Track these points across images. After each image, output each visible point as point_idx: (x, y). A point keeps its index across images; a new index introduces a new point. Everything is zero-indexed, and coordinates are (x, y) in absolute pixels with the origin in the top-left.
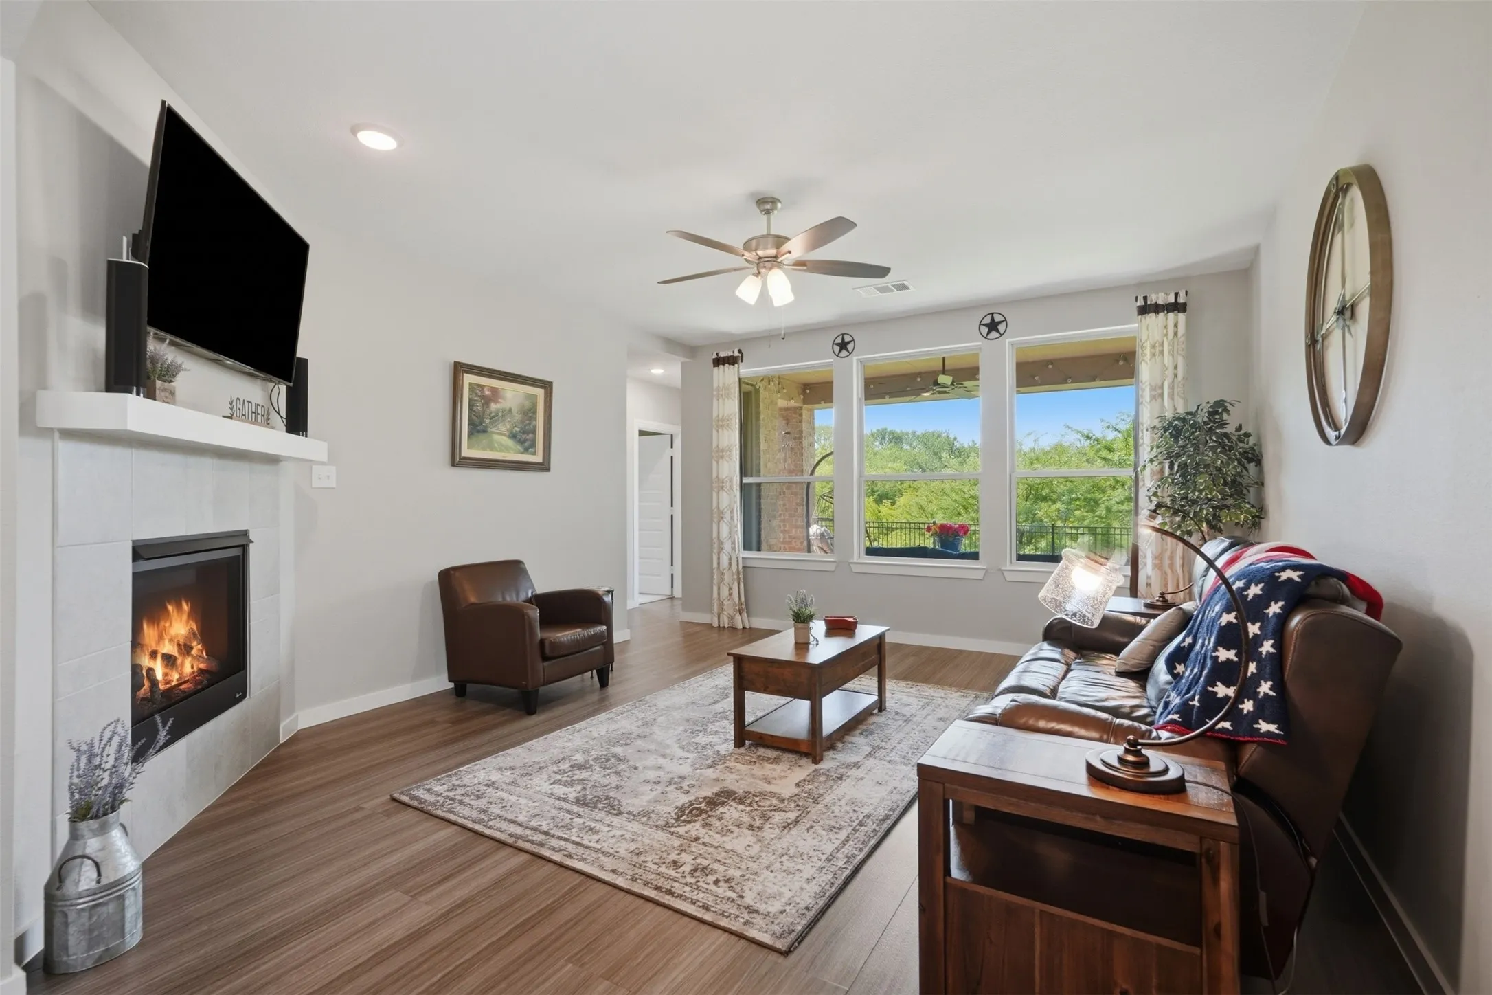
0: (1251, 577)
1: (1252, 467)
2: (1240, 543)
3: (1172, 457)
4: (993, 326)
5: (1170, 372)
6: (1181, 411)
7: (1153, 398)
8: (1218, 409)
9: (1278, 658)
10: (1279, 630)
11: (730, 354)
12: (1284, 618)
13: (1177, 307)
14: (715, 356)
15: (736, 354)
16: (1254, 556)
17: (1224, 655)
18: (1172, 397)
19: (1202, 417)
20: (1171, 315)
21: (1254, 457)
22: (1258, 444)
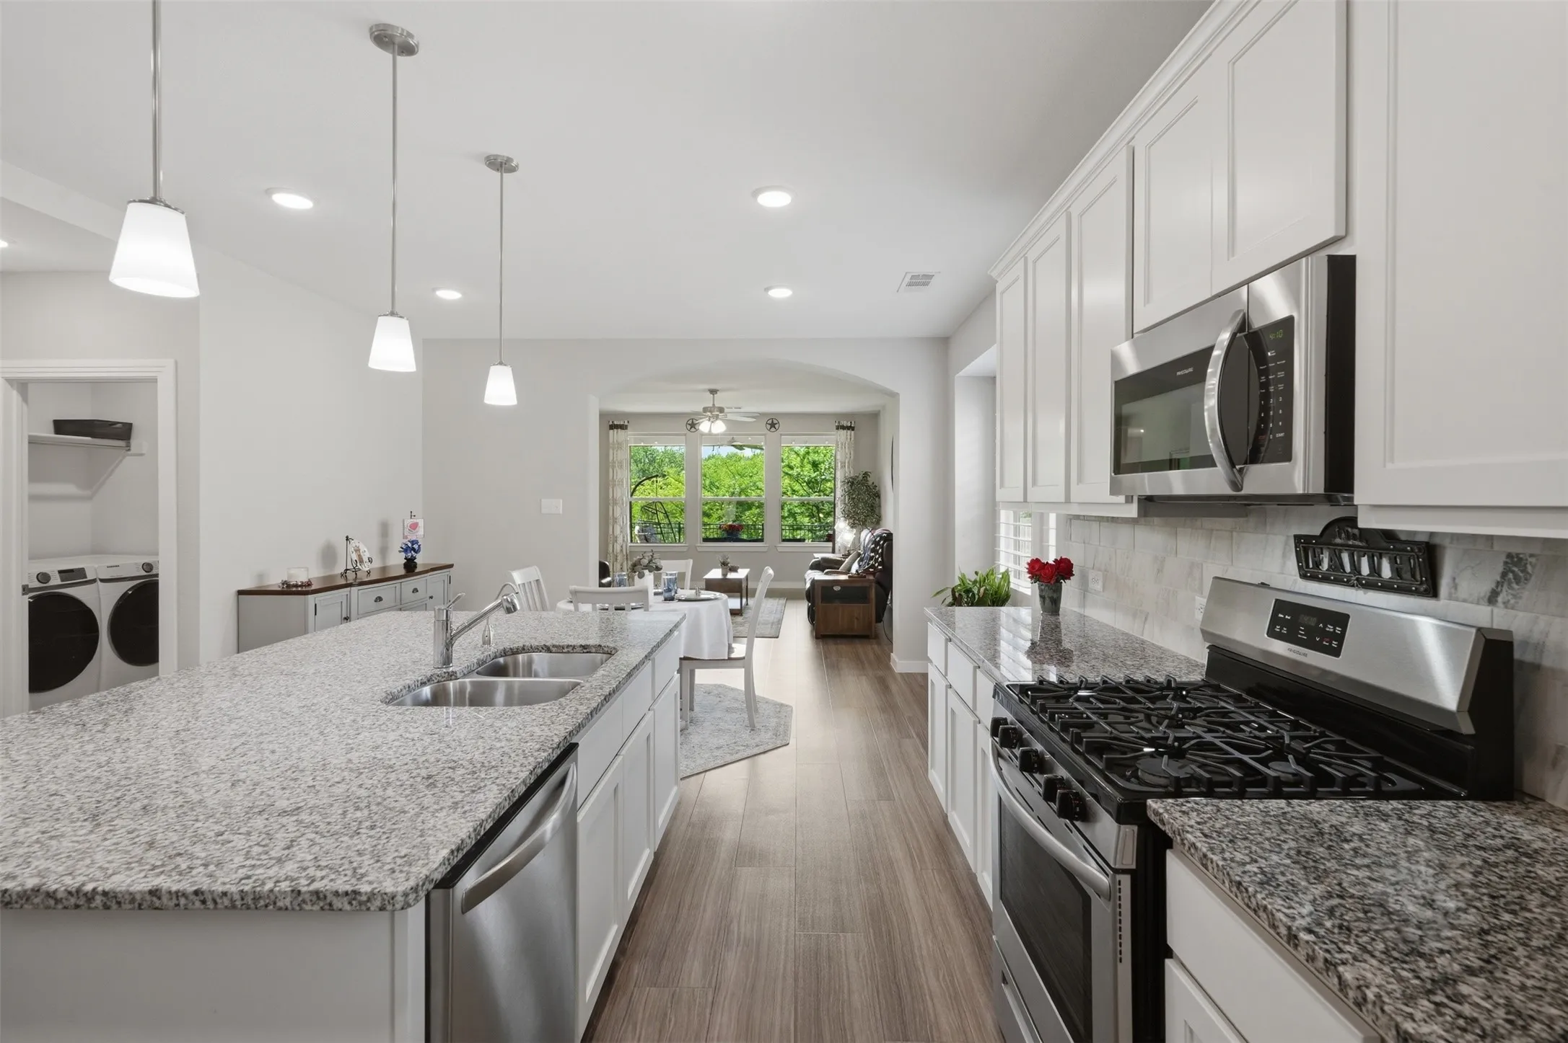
0: (878, 536)
1: (877, 499)
2: (874, 529)
3: (850, 494)
4: (773, 425)
5: (848, 456)
6: (852, 475)
7: (842, 467)
8: (866, 475)
9: (882, 552)
10: (882, 547)
11: (622, 423)
12: (883, 544)
13: (851, 428)
14: (611, 423)
15: (626, 423)
16: (878, 532)
17: (872, 554)
18: (848, 467)
19: (861, 477)
20: (849, 432)
21: (878, 495)
22: (879, 491)
